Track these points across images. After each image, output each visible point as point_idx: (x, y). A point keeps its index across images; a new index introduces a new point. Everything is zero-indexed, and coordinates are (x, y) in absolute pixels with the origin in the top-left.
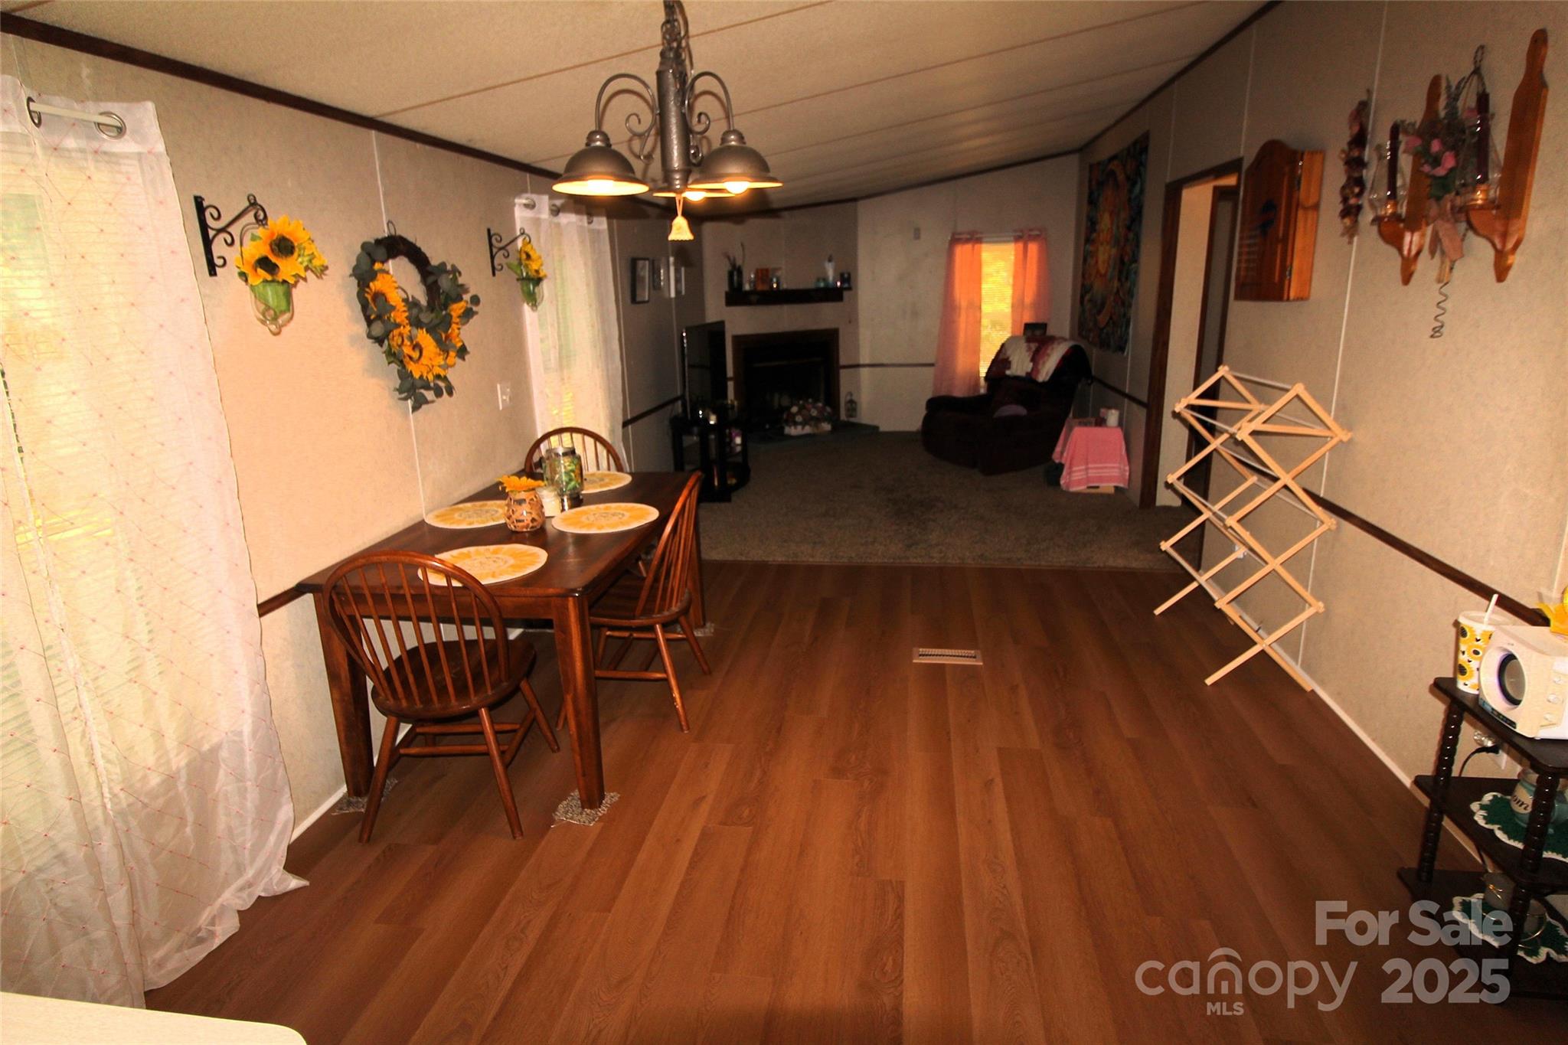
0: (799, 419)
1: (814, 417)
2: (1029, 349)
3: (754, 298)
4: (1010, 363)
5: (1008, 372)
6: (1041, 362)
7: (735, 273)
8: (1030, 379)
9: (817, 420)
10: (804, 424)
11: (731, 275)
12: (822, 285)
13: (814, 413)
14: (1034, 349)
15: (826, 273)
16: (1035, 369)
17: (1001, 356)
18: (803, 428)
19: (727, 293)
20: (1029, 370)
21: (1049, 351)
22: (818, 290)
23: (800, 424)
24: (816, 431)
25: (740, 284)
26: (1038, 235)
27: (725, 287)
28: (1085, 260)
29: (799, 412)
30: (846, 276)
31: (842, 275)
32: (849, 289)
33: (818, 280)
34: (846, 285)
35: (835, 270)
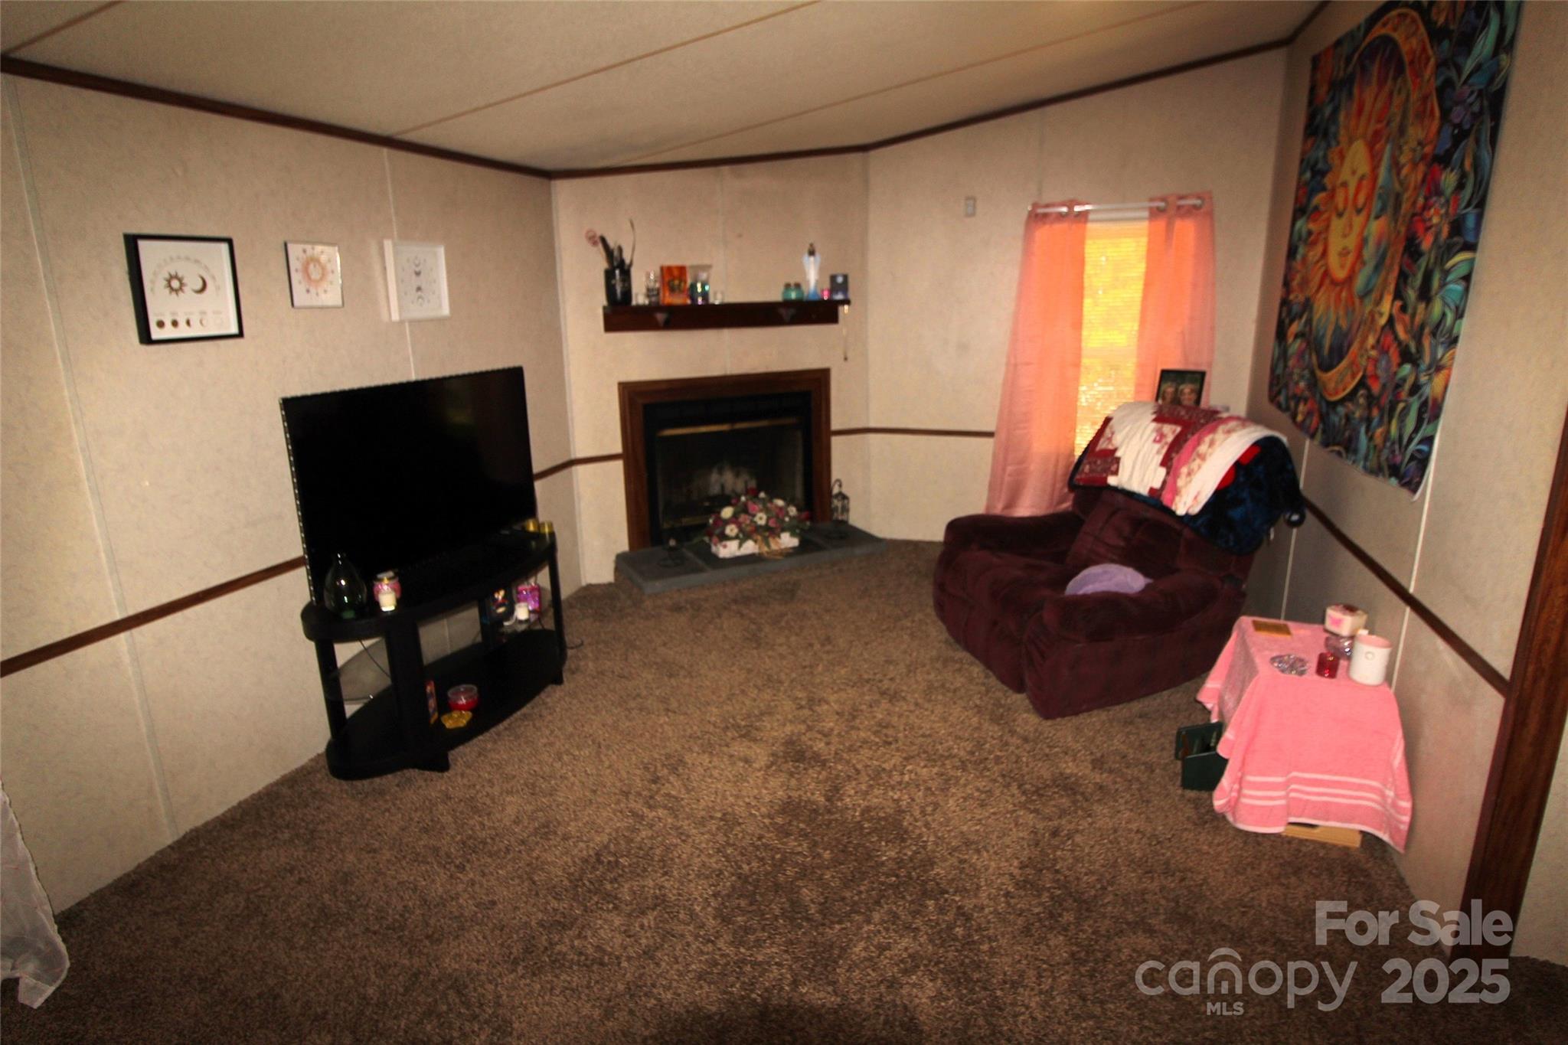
0: (731, 530)
1: (761, 526)
2: (1162, 436)
3: (660, 317)
4: (1118, 460)
5: (1112, 481)
6: (1184, 470)
7: (617, 272)
8: (1156, 502)
9: (770, 531)
10: (744, 536)
11: (609, 275)
12: (793, 295)
13: (761, 519)
14: (1170, 439)
15: (803, 272)
16: (1170, 484)
17: (1103, 445)
18: (740, 546)
19: (605, 308)
20: (1157, 484)
21: (1203, 448)
22: (787, 304)
23: (737, 537)
24: (765, 549)
25: (627, 293)
26: (1195, 207)
27: (602, 300)
28: (1292, 253)
29: (734, 519)
30: (840, 280)
31: (833, 278)
32: (847, 302)
33: (788, 286)
34: (839, 297)
35: (821, 270)
